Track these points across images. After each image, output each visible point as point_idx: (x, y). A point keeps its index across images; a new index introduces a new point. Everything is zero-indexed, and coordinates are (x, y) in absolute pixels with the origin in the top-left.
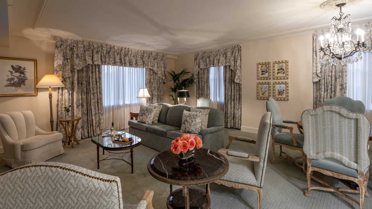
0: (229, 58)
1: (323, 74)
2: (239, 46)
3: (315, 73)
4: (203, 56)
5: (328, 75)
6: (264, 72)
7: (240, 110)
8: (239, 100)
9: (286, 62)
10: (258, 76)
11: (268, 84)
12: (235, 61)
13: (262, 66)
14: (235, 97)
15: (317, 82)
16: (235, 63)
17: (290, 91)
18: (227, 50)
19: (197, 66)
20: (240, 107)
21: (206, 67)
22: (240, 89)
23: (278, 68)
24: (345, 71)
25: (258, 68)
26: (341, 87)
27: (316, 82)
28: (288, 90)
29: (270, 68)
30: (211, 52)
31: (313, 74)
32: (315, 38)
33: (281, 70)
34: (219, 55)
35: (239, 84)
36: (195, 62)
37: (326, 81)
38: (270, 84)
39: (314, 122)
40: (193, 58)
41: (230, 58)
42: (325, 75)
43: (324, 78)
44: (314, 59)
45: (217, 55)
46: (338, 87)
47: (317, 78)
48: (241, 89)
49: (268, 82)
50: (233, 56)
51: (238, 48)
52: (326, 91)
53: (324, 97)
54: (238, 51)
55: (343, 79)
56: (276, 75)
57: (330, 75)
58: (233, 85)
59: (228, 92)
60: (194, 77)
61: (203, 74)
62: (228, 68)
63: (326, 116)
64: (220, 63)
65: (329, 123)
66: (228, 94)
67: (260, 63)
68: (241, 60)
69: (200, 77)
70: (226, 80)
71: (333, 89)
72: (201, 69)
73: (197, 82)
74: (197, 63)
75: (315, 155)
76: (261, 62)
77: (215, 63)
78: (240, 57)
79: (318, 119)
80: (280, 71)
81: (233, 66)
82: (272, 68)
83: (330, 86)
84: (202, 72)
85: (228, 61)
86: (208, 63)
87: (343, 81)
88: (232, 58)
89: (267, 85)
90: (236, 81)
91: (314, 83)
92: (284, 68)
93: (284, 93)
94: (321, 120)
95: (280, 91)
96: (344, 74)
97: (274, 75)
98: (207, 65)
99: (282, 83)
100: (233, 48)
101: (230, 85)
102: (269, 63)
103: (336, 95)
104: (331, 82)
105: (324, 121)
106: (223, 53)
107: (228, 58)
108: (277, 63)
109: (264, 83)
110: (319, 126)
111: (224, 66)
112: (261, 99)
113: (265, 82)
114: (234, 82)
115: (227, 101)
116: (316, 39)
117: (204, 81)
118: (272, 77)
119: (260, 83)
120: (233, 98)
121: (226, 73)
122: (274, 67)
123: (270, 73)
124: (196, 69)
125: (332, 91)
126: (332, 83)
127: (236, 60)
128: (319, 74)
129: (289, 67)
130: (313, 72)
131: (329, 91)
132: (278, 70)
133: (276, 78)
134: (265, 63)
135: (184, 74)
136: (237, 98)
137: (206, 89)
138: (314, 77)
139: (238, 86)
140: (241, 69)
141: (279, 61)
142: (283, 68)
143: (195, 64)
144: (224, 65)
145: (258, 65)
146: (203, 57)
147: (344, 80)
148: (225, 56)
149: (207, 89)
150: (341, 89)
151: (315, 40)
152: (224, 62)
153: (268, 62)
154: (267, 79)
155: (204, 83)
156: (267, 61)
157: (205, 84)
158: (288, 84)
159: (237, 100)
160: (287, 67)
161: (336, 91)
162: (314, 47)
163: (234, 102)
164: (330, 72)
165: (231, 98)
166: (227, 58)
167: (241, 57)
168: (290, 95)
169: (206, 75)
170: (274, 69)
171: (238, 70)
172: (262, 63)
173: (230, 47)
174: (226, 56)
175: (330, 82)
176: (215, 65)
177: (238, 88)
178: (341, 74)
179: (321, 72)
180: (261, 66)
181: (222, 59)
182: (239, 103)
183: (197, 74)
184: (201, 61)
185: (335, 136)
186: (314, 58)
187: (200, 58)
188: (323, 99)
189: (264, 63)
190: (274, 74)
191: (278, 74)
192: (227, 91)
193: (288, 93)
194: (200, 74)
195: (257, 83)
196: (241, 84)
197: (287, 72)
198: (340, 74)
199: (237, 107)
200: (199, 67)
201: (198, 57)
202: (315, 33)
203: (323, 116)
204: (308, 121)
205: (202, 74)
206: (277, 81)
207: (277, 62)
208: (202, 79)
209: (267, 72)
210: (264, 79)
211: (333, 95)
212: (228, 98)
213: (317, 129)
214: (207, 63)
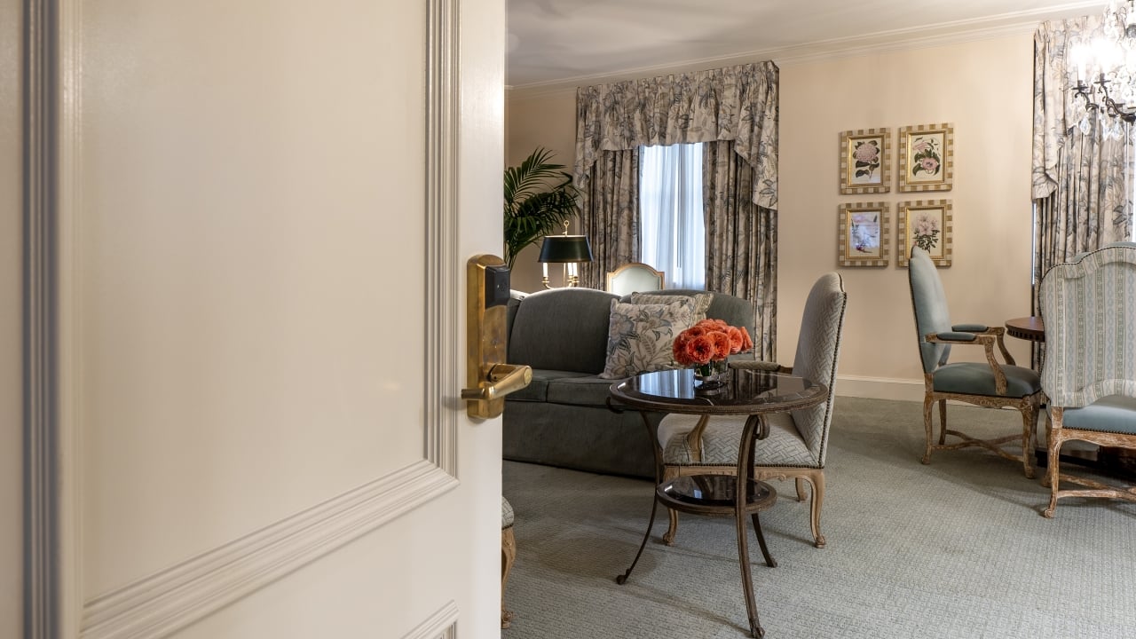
0: (728, 111)
1: (1063, 174)
2: (770, 67)
3: (1041, 170)
4: (616, 102)
5: (1078, 177)
6: (866, 164)
7: (768, 311)
8: (767, 275)
9: (946, 130)
10: (842, 181)
11: (880, 210)
12: (755, 124)
13: (860, 144)
14: (752, 264)
15: (1044, 201)
16: (752, 131)
17: (955, 235)
18: (721, 81)
19: (589, 142)
20: (770, 299)
21: (629, 145)
22: (770, 232)
23: (917, 151)
24: (1130, 163)
25: (843, 149)
26: (1115, 215)
27: (1042, 199)
28: (950, 229)
29: (887, 151)
30: (654, 84)
31: (1034, 172)
32: (1040, 46)
33: (927, 160)
34: (685, 98)
35: (768, 211)
36: (581, 123)
37: (1071, 198)
38: (887, 210)
39: (1073, 301)
40: (571, 108)
41: (735, 111)
42: (1069, 176)
43: (1067, 187)
44: (1037, 122)
45: (678, 99)
46: (1109, 216)
47: (1045, 185)
48: (776, 232)
49: (882, 204)
50: (747, 103)
51: (768, 72)
52: (1071, 228)
53: (1065, 251)
54: (765, 85)
55: (1122, 187)
56: (910, 177)
57: (1086, 175)
58: (742, 217)
59: (721, 244)
60: (573, 188)
61: (614, 174)
62: (722, 149)
63: (1107, 278)
64: (692, 130)
65: (1114, 298)
66: (721, 249)
67: (850, 133)
68: (777, 120)
69: (599, 188)
70: (712, 199)
71: (1093, 224)
72: (606, 152)
73: (586, 210)
74: (586, 127)
75: (1073, 395)
76: (855, 128)
77: (669, 130)
78: (773, 108)
79: (1086, 288)
80: (923, 162)
81: (747, 144)
82: (894, 152)
83: (1083, 214)
84: (610, 164)
85: (725, 122)
86: (638, 127)
87: (1124, 195)
88: (744, 113)
89: (878, 214)
90: (757, 199)
91: (1034, 201)
92: (938, 151)
93: (936, 241)
94: (1093, 290)
95: (921, 234)
96: (1127, 171)
97: (900, 178)
98: (631, 139)
99: (931, 206)
100: (746, 74)
101: (731, 218)
102: (884, 134)
103: (1100, 243)
104: (1086, 198)
105: (1100, 294)
106: (702, 92)
107: (724, 111)
108: (912, 134)
109: (864, 207)
110: (1087, 309)
111: (705, 144)
112: (853, 267)
113: (870, 204)
114: (748, 202)
115: (715, 281)
116: (1044, 49)
117: (618, 201)
118: (893, 184)
119: (849, 205)
120: (740, 267)
121: (714, 171)
122: (902, 146)
123: (888, 168)
124: (585, 154)
125: (1088, 229)
126: (1089, 202)
127: (757, 119)
128: (1051, 171)
129: (956, 147)
130: (1033, 164)
131: (1081, 229)
132: (917, 157)
133: (908, 189)
134: (872, 131)
135: (536, 173)
136: (757, 267)
137: (624, 236)
138: (1039, 182)
139: (763, 220)
140: (777, 156)
141: (921, 127)
142: (935, 151)
143: (581, 130)
144: (708, 138)
145: (842, 138)
146: (617, 106)
147: (1127, 192)
148: (712, 101)
149: (630, 235)
150: (1117, 223)
151: (1040, 54)
152: (710, 125)
153: (883, 130)
154: (876, 192)
155: (615, 209)
156: (877, 127)
157: (619, 213)
158: (950, 207)
159: (757, 273)
160: (949, 148)
161: (1101, 229)
162: (1038, 77)
163: (746, 282)
164: (1085, 165)
165: (733, 267)
166: (721, 112)
167: (777, 111)
168: (955, 246)
169: (625, 181)
170: (901, 156)
171: (764, 159)
172: (861, 132)
173: (734, 68)
174: (717, 105)
175: (1083, 199)
176: (668, 137)
177: (763, 229)
178: (1117, 173)
179: (1058, 166)
180: (856, 142)
181: (701, 114)
182: (766, 285)
183: (588, 173)
184: (608, 119)
185: (1128, 332)
186: (1036, 116)
187: (602, 108)
188: (1062, 259)
189: (866, 133)
190: (902, 173)
191: (915, 173)
192: (716, 240)
193: (950, 240)
194: (599, 173)
195: (840, 206)
196: (776, 213)
197: (947, 165)
198: (1113, 171)
199: (760, 303)
200: (596, 144)
201: (594, 106)
202: (1042, 28)
203: (1099, 279)
204: (1060, 296)
205: (609, 174)
206: (914, 198)
207: (915, 130)
208: (609, 196)
209: (877, 166)
210: (866, 192)
211: (1093, 243)
212: (720, 268)
213: (1081, 319)
214: (631, 131)
